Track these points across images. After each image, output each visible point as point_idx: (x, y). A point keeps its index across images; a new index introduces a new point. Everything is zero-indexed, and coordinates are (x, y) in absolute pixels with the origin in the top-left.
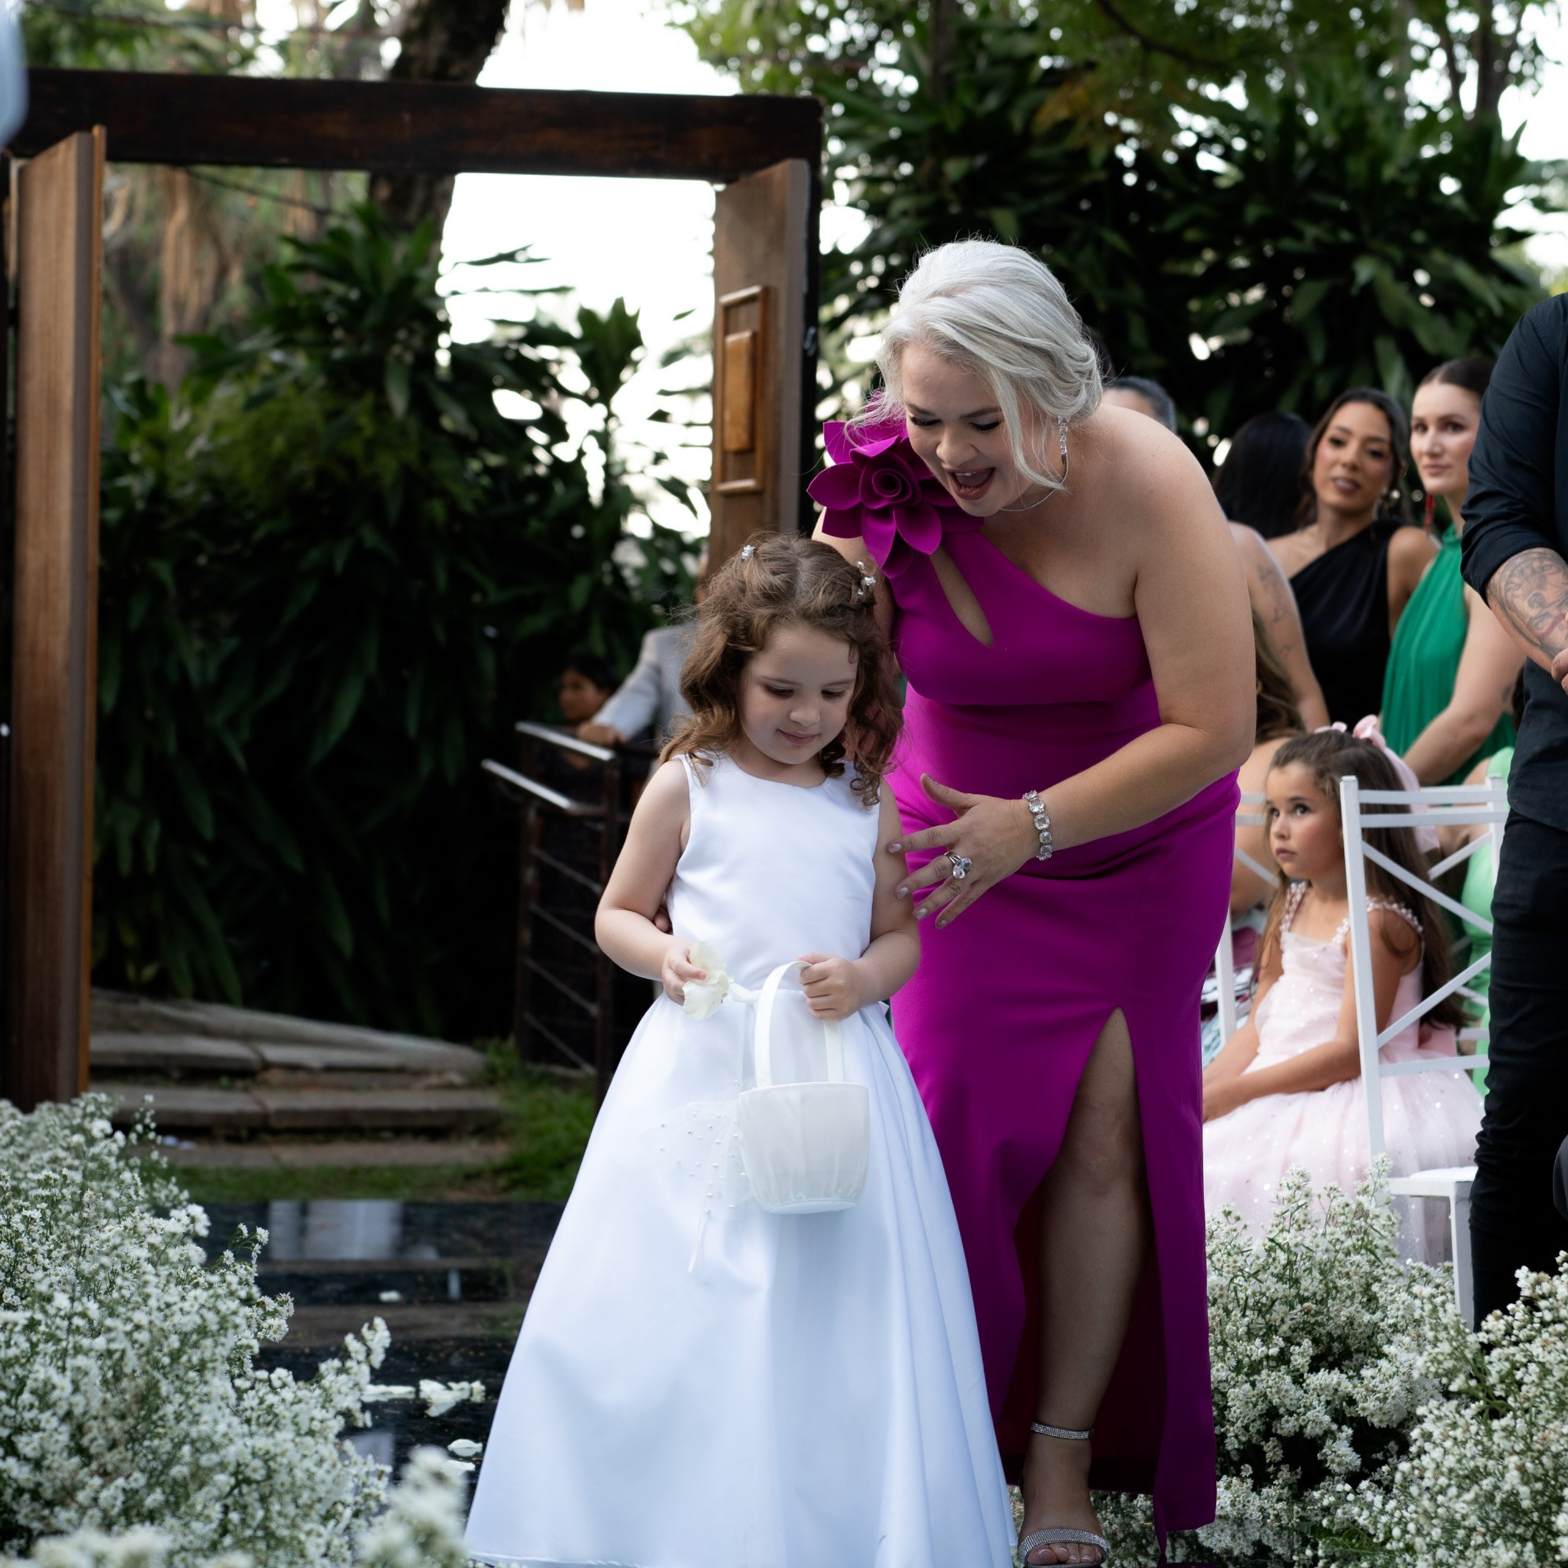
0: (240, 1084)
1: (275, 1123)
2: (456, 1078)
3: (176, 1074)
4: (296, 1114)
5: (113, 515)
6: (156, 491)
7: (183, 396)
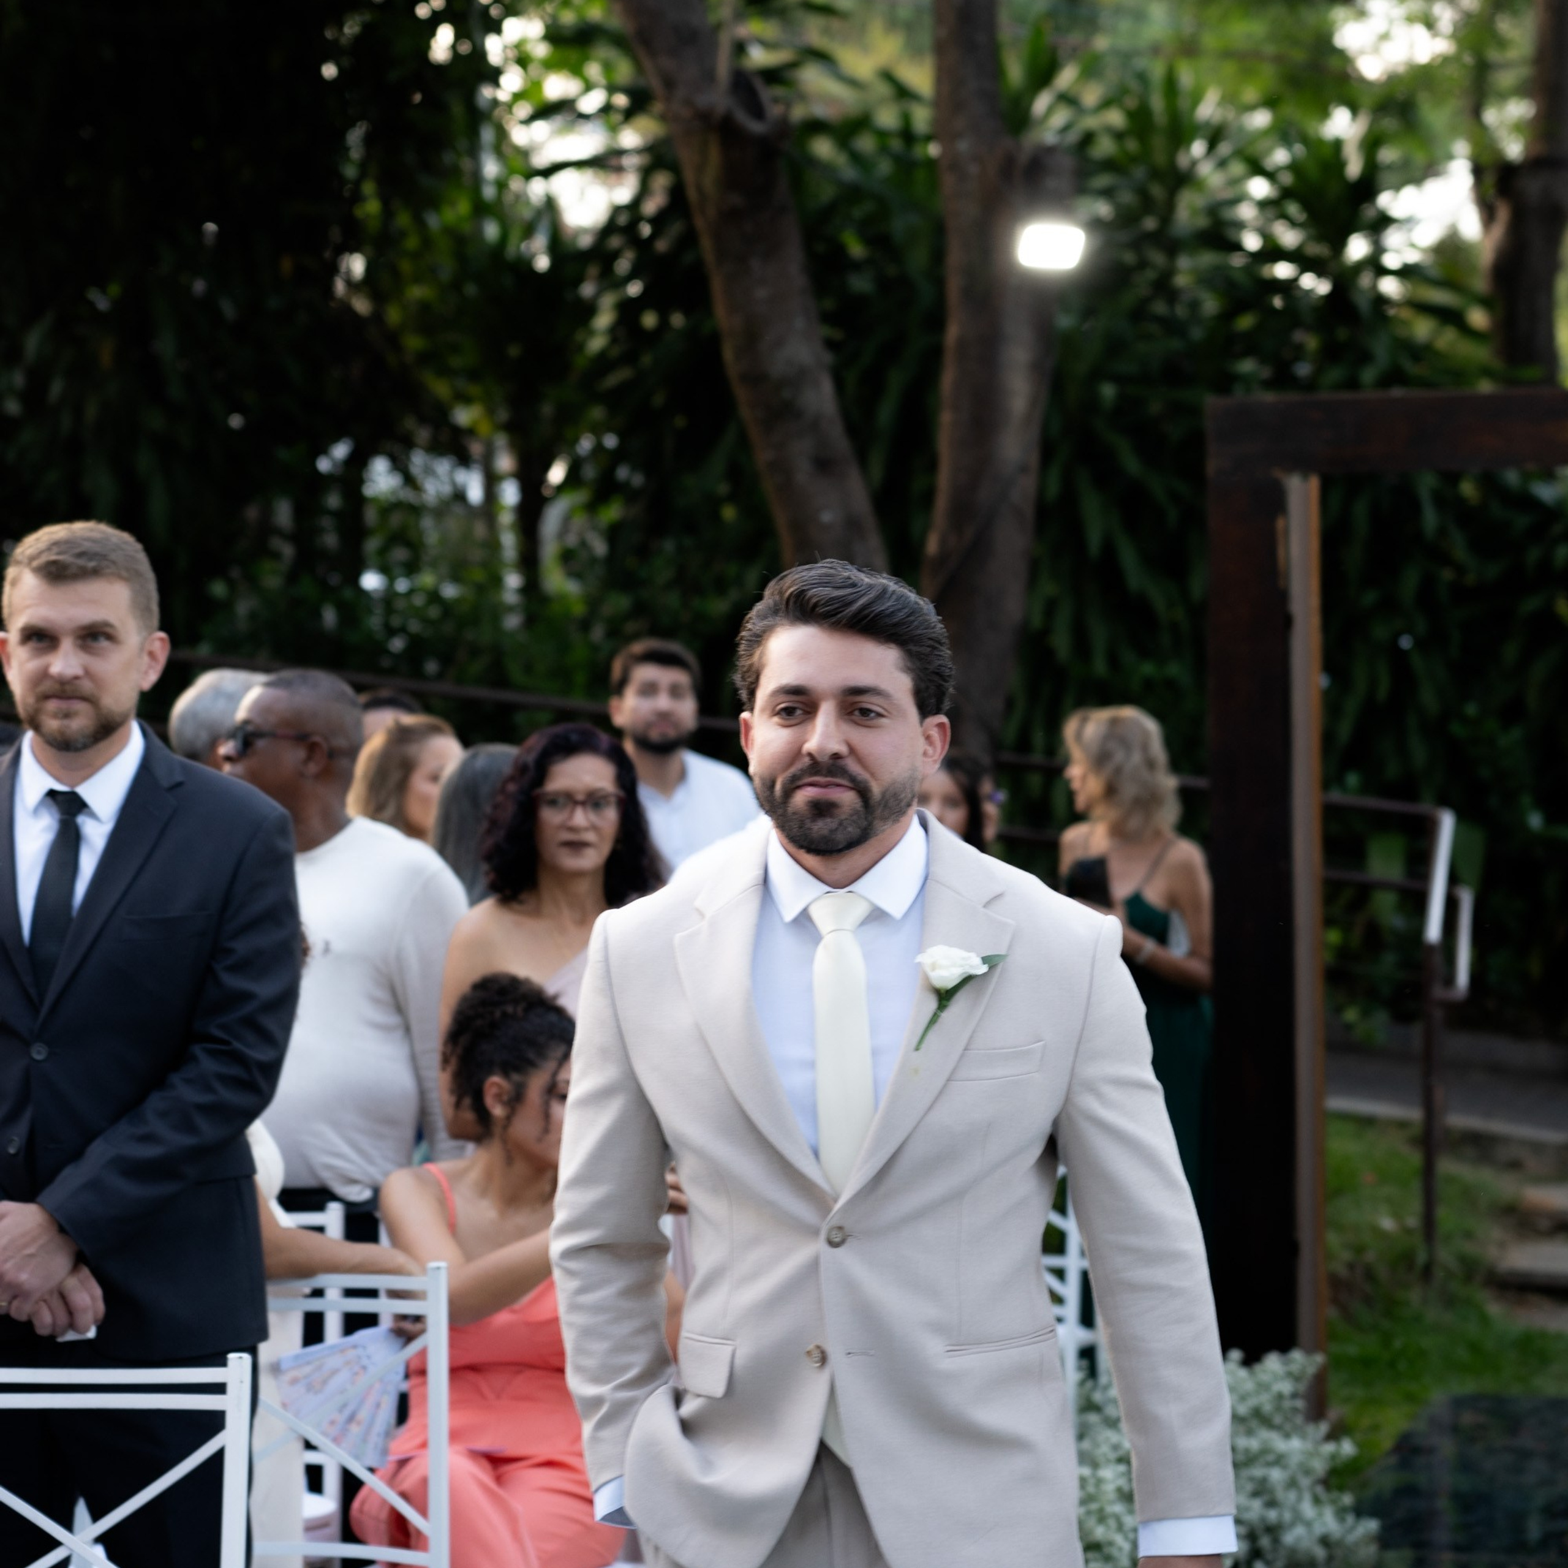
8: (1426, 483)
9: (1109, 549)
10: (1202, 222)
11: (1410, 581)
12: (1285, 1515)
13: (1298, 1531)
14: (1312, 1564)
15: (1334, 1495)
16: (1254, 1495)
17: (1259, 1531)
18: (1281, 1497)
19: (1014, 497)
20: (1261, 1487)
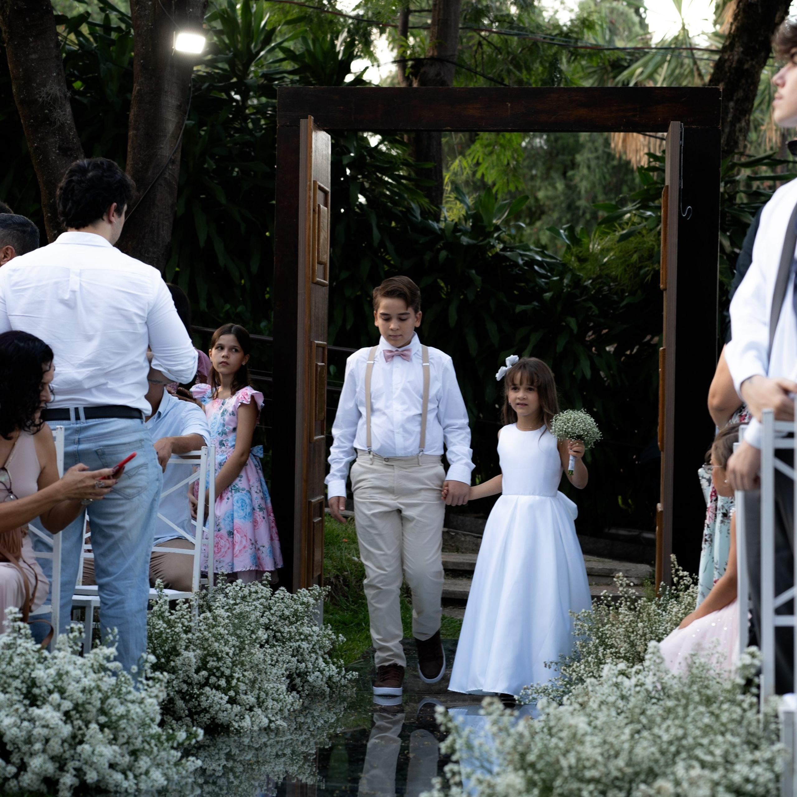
2: (635, 581)
5: (548, 295)
6: (577, 282)
7: (595, 234)
8: (373, 220)
9: (209, 242)
10: (262, 81)
11: (365, 267)
12: (310, 665)
13: (317, 673)
14: (323, 694)
15: (335, 660)
16: (293, 656)
17: (295, 676)
18: (307, 657)
19: (167, 176)
20: (297, 652)
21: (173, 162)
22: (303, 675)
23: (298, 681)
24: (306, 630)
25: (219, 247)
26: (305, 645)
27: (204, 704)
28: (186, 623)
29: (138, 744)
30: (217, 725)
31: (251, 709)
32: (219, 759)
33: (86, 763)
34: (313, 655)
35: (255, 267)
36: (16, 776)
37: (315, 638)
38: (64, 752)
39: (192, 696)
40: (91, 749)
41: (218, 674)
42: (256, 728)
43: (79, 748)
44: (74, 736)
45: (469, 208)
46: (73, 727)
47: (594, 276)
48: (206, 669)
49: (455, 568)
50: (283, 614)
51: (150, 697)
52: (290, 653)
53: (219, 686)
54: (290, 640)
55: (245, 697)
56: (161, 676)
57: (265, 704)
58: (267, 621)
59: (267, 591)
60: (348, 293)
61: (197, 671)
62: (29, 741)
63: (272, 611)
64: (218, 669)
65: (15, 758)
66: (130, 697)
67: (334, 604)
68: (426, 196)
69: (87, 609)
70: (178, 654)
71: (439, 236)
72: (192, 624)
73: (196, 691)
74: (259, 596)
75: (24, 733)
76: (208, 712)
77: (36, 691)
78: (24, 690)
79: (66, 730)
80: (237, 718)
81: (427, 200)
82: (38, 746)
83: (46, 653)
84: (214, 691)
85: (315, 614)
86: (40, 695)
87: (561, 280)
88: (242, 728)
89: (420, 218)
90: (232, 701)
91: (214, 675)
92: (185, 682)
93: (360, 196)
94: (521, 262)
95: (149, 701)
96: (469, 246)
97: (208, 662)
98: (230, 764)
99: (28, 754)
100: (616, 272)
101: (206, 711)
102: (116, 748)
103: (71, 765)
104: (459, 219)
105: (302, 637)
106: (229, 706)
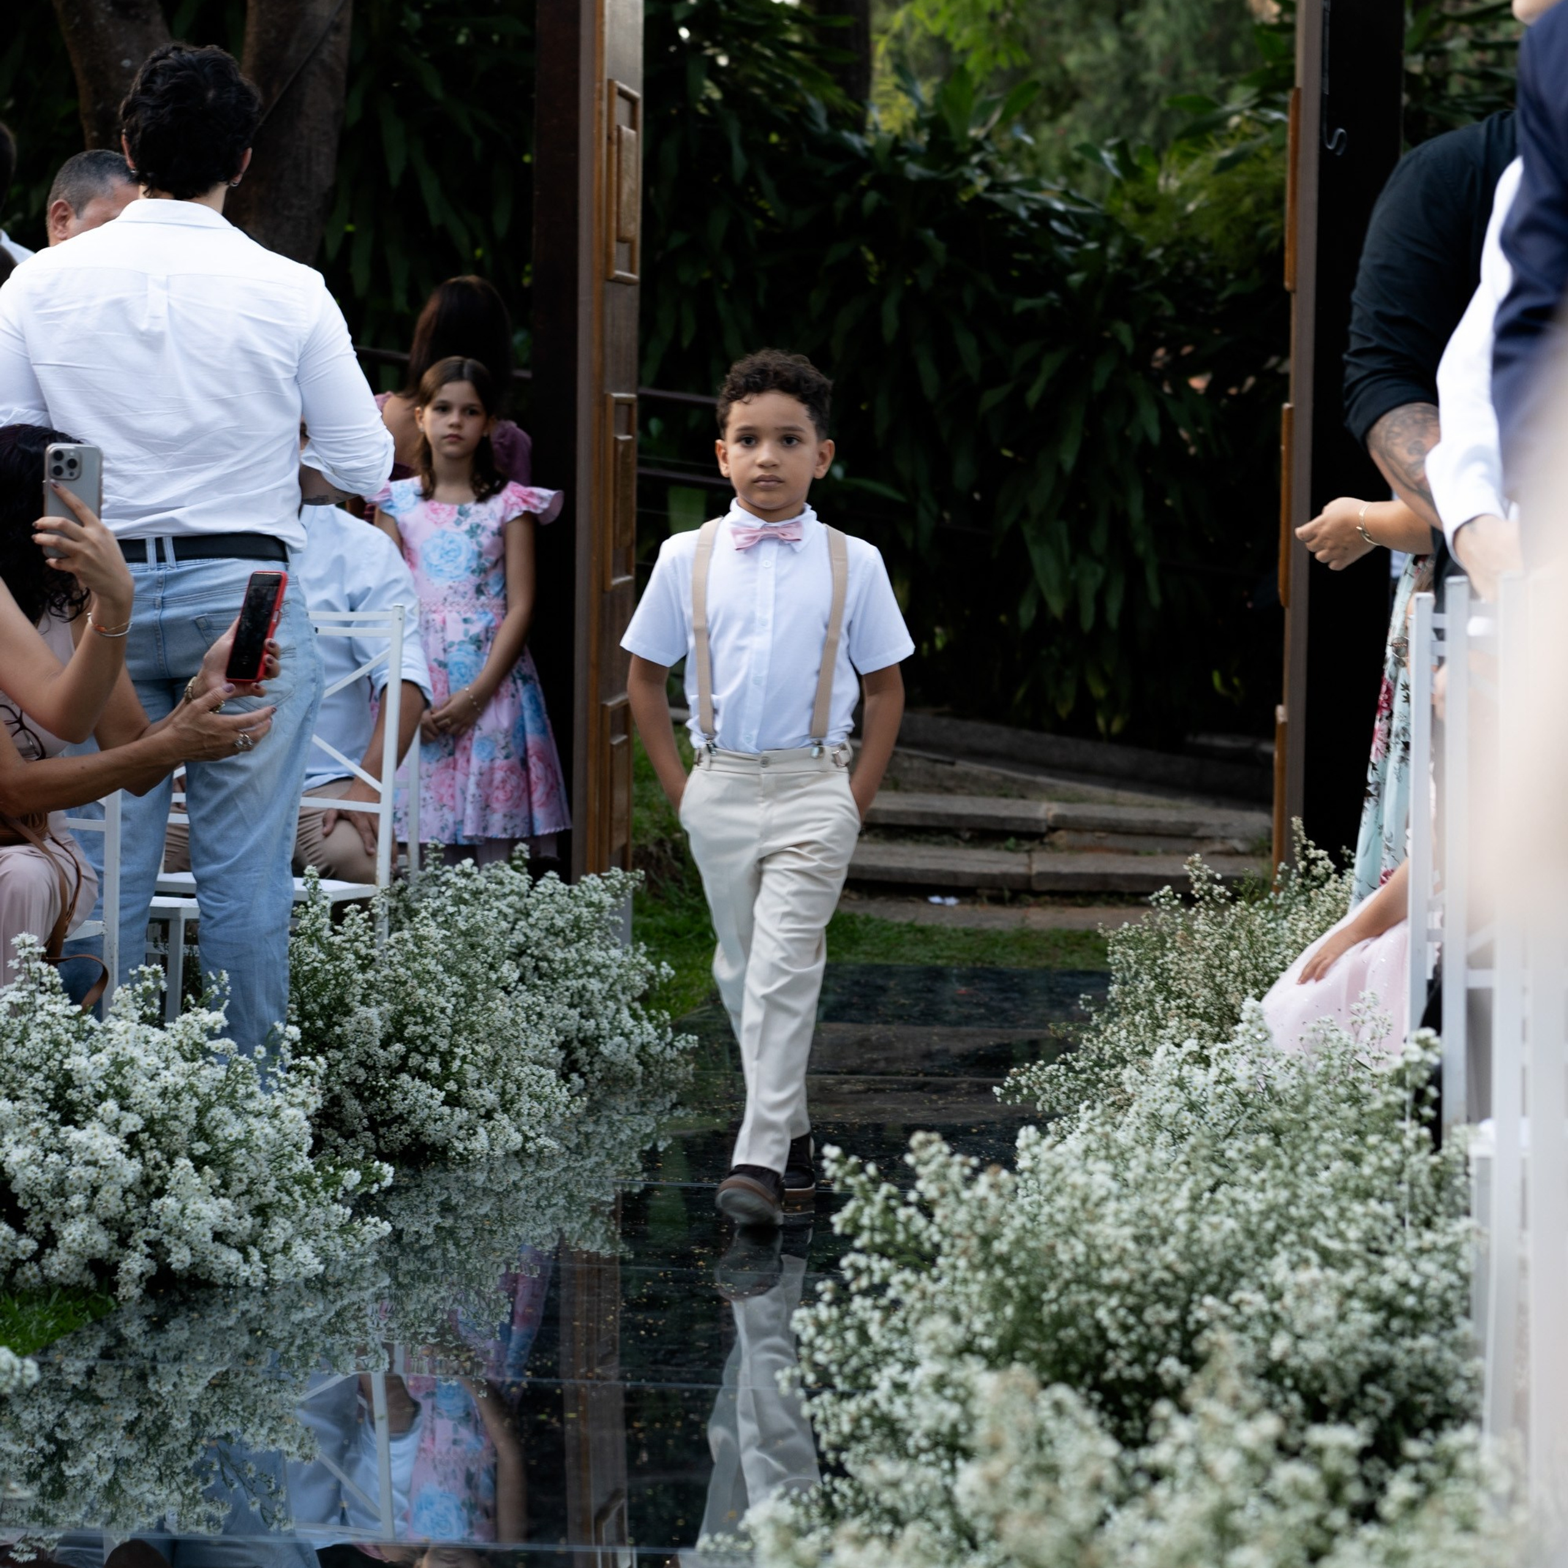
0: (1027, 846)
1: (1036, 886)
2: (1240, 846)
3: (967, 835)
4: (1058, 876)
5: (1076, 278)
6: (1133, 253)
7: (1171, 159)
8: (734, 131)
9: (410, 176)
11: (718, 224)
12: (605, 1024)
13: (618, 1039)
14: (630, 1079)
15: (653, 1012)
16: (571, 1006)
17: (575, 1043)
18: (599, 1008)
19: (325, 55)
20: (579, 999)
21: (336, 28)
22: (591, 1042)
23: (581, 1053)
24: (597, 956)
25: (430, 189)
26: (594, 985)
27: (399, 1107)
28: (363, 951)
29: (269, 1193)
30: (424, 1147)
31: (489, 1116)
32: (427, 1213)
33: (169, 1232)
34: (610, 1003)
35: (501, 224)
36: (36, 1257)
37: (615, 971)
38: (128, 1210)
39: (375, 1092)
40: (180, 1206)
41: (424, 1049)
42: (499, 1152)
43: (156, 1205)
44: (146, 1181)
45: (922, 107)
46: (144, 1164)
47: (1167, 241)
48: (401, 1040)
49: (891, 821)
50: (553, 925)
51: (291, 1105)
52: (567, 1000)
53: (427, 1071)
54: (565, 974)
55: (476, 1093)
56: (312, 1064)
57: (517, 1106)
58: (522, 939)
59: (521, 880)
60: (685, 275)
61: (385, 1044)
62: (60, 1190)
63: (531, 920)
64: (425, 1038)
65: (34, 1223)
66: (251, 1105)
67: (656, 896)
68: (839, 83)
69: (172, 925)
70: (348, 1012)
71: (862, 162)
72: (375, 952)
73: (382, 1082)
74: (507, 890)
75: (51, 1176)
76: (406, 1121)
77: (73, 1095)
78: (51, 1094)
79: (132, 1170)
80: (462, 1133)
81: (839, 91)
82: (77, 1201)
83: (91, 1021)
84: (417, 1082)
85: (614, 924)
86: (81, 1103)
87: (1103, 248)
88: (472, 1152)
89: (824, 127)
90: (453, 1100)
91: (417, 1050)
92: (361, 1064)
93: (708, 84)
94: (1023, 213)
95: (288, 1113)
96: (922, 183)
97: (405, 1026)
98: (448, 1222)
99: (59, 1216)
100: (1211, 232)
101: (401, 1119)
102: (225, 1202)
103: (140, 1236)
104: (905, 128)
105: (590, 969)
106: (446, 1110)
